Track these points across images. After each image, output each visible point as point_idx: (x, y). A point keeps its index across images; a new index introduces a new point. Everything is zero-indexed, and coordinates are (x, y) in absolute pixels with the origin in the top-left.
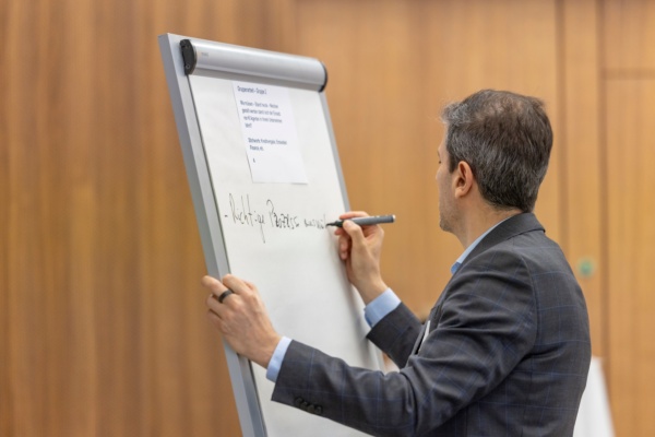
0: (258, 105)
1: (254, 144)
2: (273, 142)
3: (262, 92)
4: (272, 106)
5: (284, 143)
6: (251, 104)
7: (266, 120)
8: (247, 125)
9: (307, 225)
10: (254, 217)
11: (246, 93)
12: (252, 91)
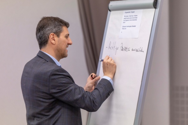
0: (130, 16)
1: (124, 28)
2: (131, 26)
3: (133, 12)
4: (135, 16)
5: (135, 26)
6: (128, 16)
7: (131, 20)
8: (124, 23)
9: (132, 50)
10: (116, 48)
11: (128, 13)
12: (130, 12)
